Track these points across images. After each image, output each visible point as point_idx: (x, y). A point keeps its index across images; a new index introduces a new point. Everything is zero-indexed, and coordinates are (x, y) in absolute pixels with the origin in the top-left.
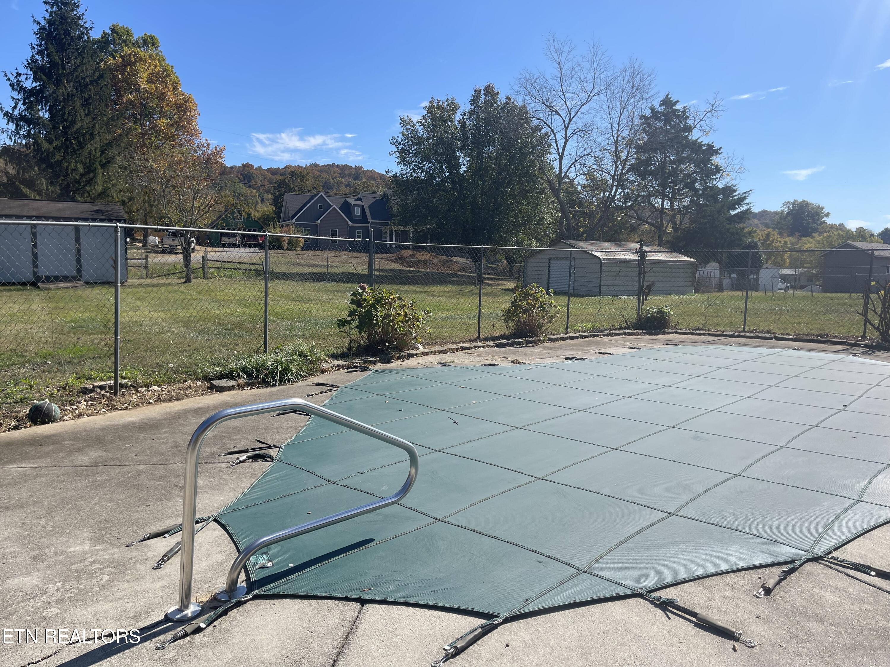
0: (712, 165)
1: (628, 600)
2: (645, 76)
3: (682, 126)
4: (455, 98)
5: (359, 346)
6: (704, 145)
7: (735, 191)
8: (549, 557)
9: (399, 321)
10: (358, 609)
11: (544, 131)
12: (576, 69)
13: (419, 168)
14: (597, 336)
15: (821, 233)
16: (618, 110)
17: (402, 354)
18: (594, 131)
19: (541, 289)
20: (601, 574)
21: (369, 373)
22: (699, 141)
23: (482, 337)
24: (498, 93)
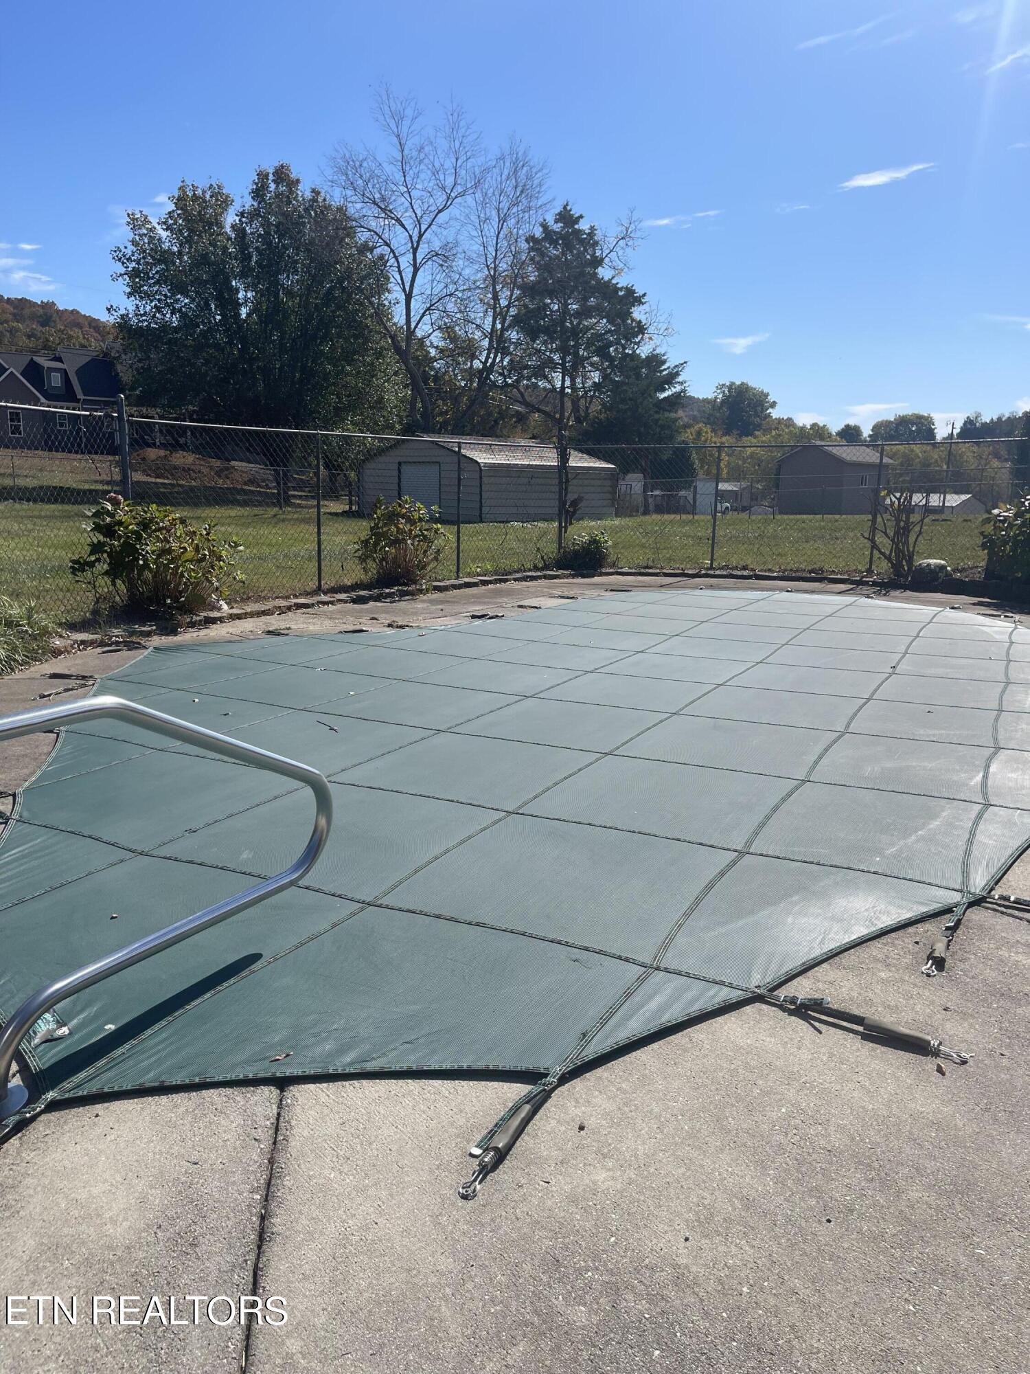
0: (633, 320)
1: (744, 1008)
2: (534, 170)
3: (588, 257)
4: (224, 185)
5: (112, 607)
6: (621, 289)
7: (664, 362)
8: (586, 949)
9: (186, 561)
10: (275, 1100)
11: (377, 252)
12: (426, 149)
13: (167, 305)
14: (505, 581)
15: (768, 431)
16: (495, 223)
17: (195, 618)
18: (459, 255)
19: (418, 505)
20: (684, 969)
21: (146, 652)
22: (614, 281)
23: (325, 587)
24: (298, 181)
